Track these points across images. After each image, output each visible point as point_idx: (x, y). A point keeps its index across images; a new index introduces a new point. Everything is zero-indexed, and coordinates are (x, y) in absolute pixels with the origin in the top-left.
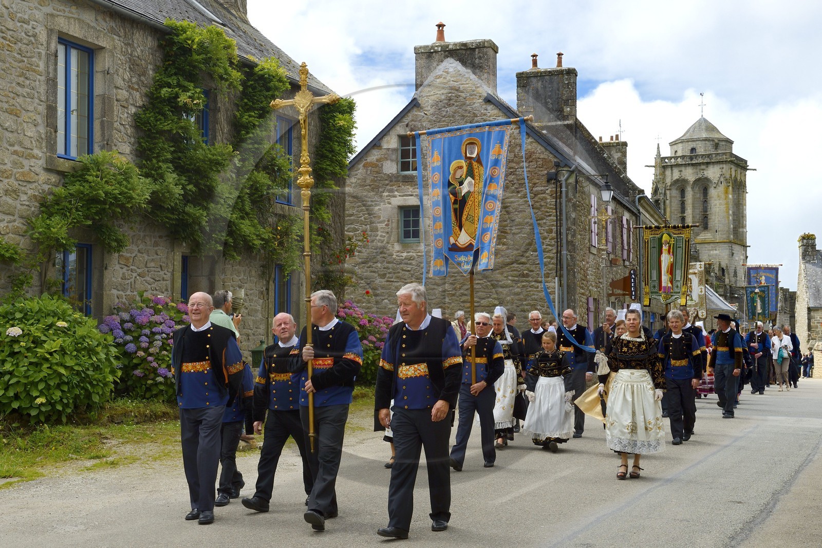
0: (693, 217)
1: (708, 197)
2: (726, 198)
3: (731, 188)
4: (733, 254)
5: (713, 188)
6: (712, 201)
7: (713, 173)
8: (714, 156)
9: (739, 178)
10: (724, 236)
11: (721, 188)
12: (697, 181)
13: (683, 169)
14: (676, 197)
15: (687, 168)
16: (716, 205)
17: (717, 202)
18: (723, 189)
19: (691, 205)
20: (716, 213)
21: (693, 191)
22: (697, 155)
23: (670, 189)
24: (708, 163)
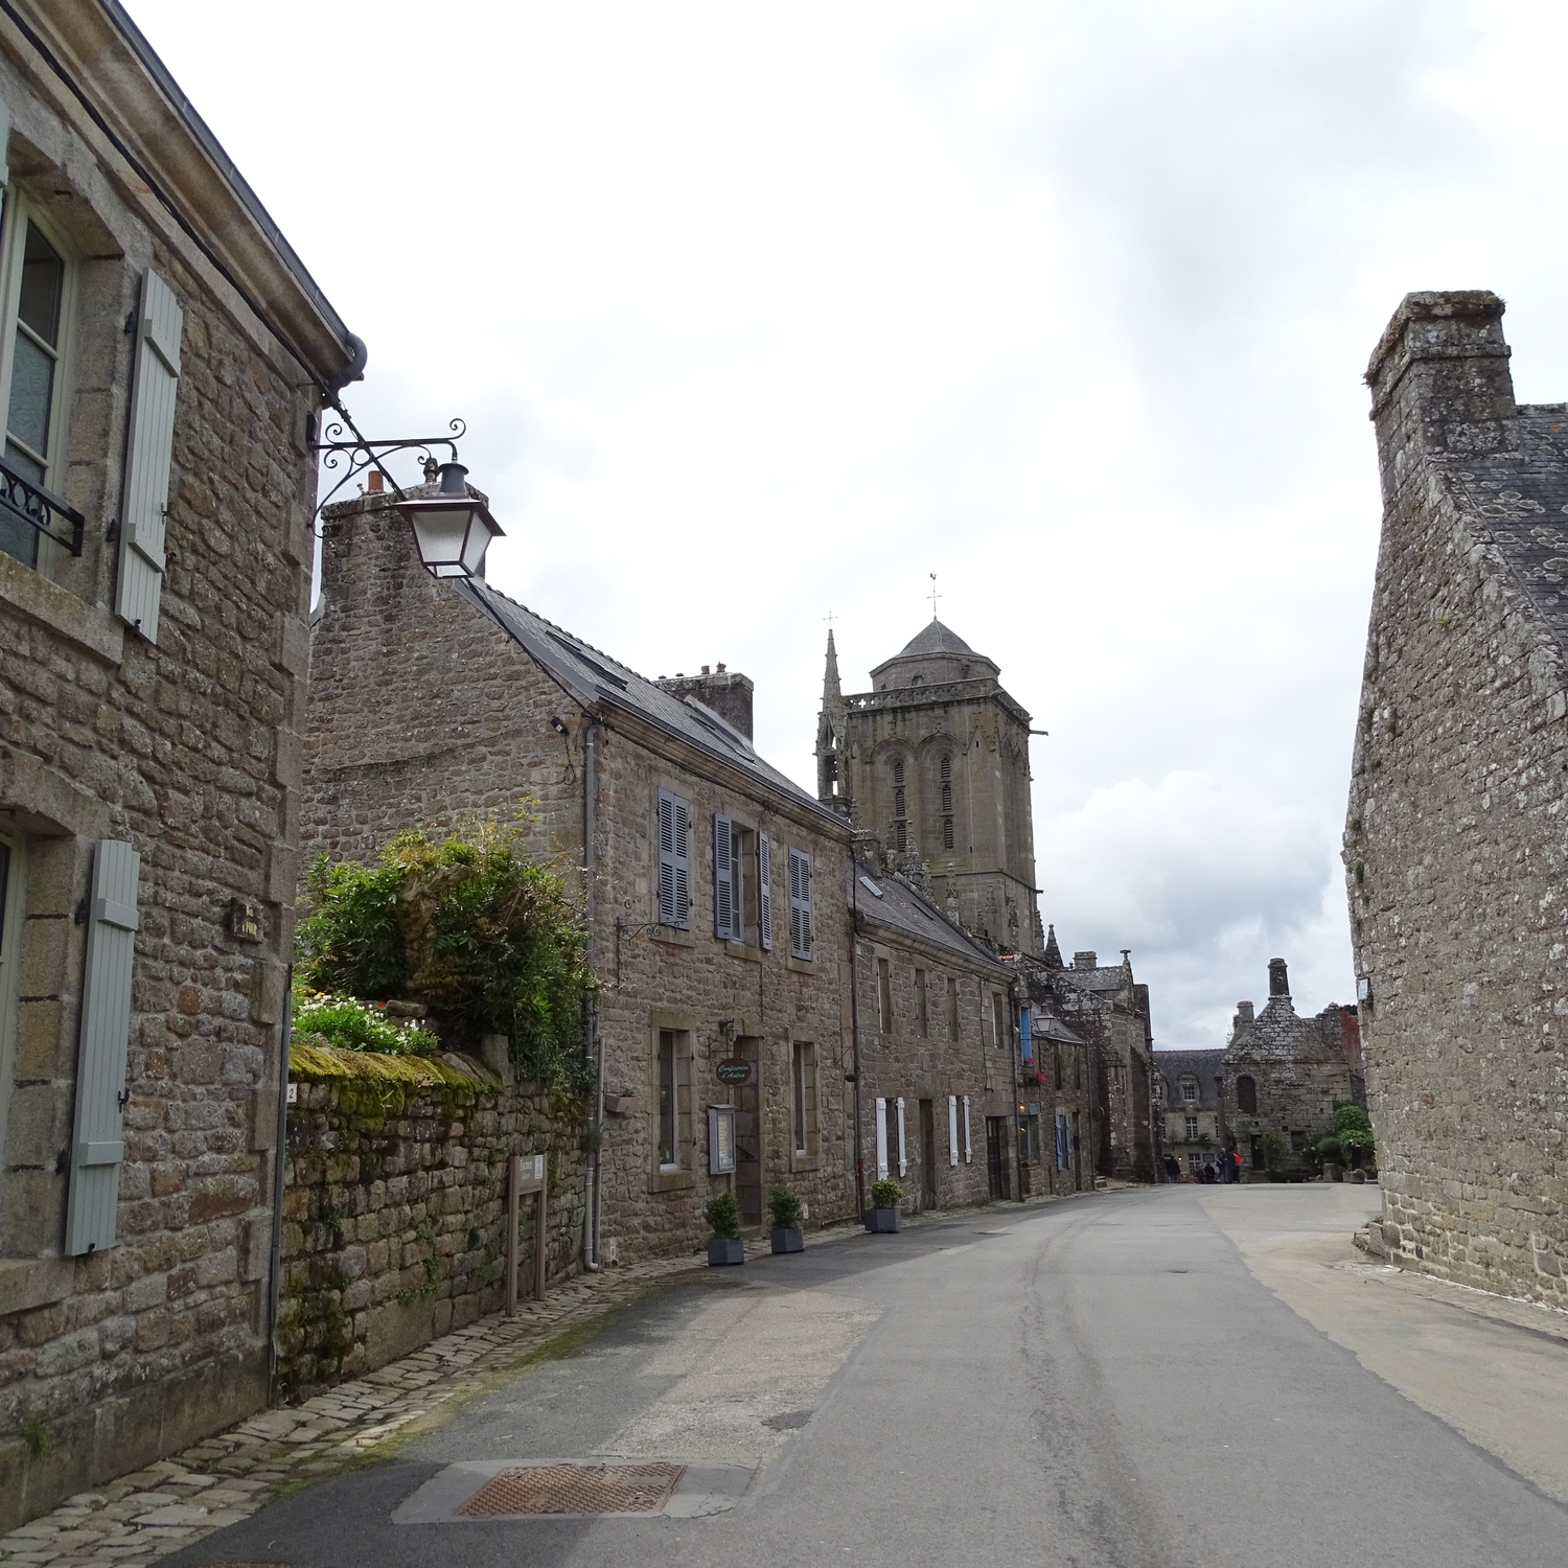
0: (922, 821)
1: (952, 778)
2: (990, 777)
3: (997, 757)
4: (1007, 901)
5: (960, 755)
6: (960, 786)
7: (959, 723)
8: (959, 687)
9: (1014, 745)
10: (988, 860)
11: (978, 755)
12: (928, 741)
13: (898, 717)
14: (885, 779)
15: (907, 715)
16: (966, 793)
17: (971, 786)
18: (981, 758)
19: (916, 796)
20: (967, 809)
21: (918, 763)
22: (925, 688)
23: (871, 763)
24: (946, 704)
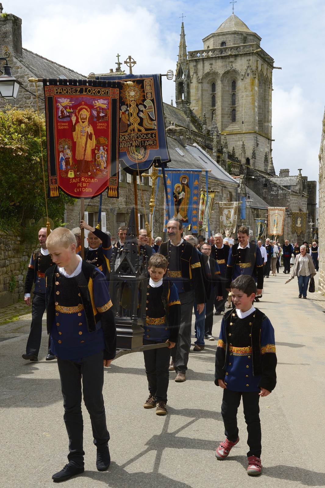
0: (222, 109)
1: (236, 90)
2: (252, 89)
3: (257, 80)
4: (257, 145)
5: (240, 80)
6: (240, 94)
7: (241, 65)
8: (242, 48)
9: (265, 74)
10: (250, 127)
11: (248, 80)
12: (227, 73)
13: (213, 62)
14: (207, 90)
15: (218, 61)
16: (242, 97)
17: (244, 94)
18: (249, 81)
19: (220, 98)
20: (242, 104)
21: (222, 83)
22: (226, 48)
23: (201, 83)
24: (236, 56)
